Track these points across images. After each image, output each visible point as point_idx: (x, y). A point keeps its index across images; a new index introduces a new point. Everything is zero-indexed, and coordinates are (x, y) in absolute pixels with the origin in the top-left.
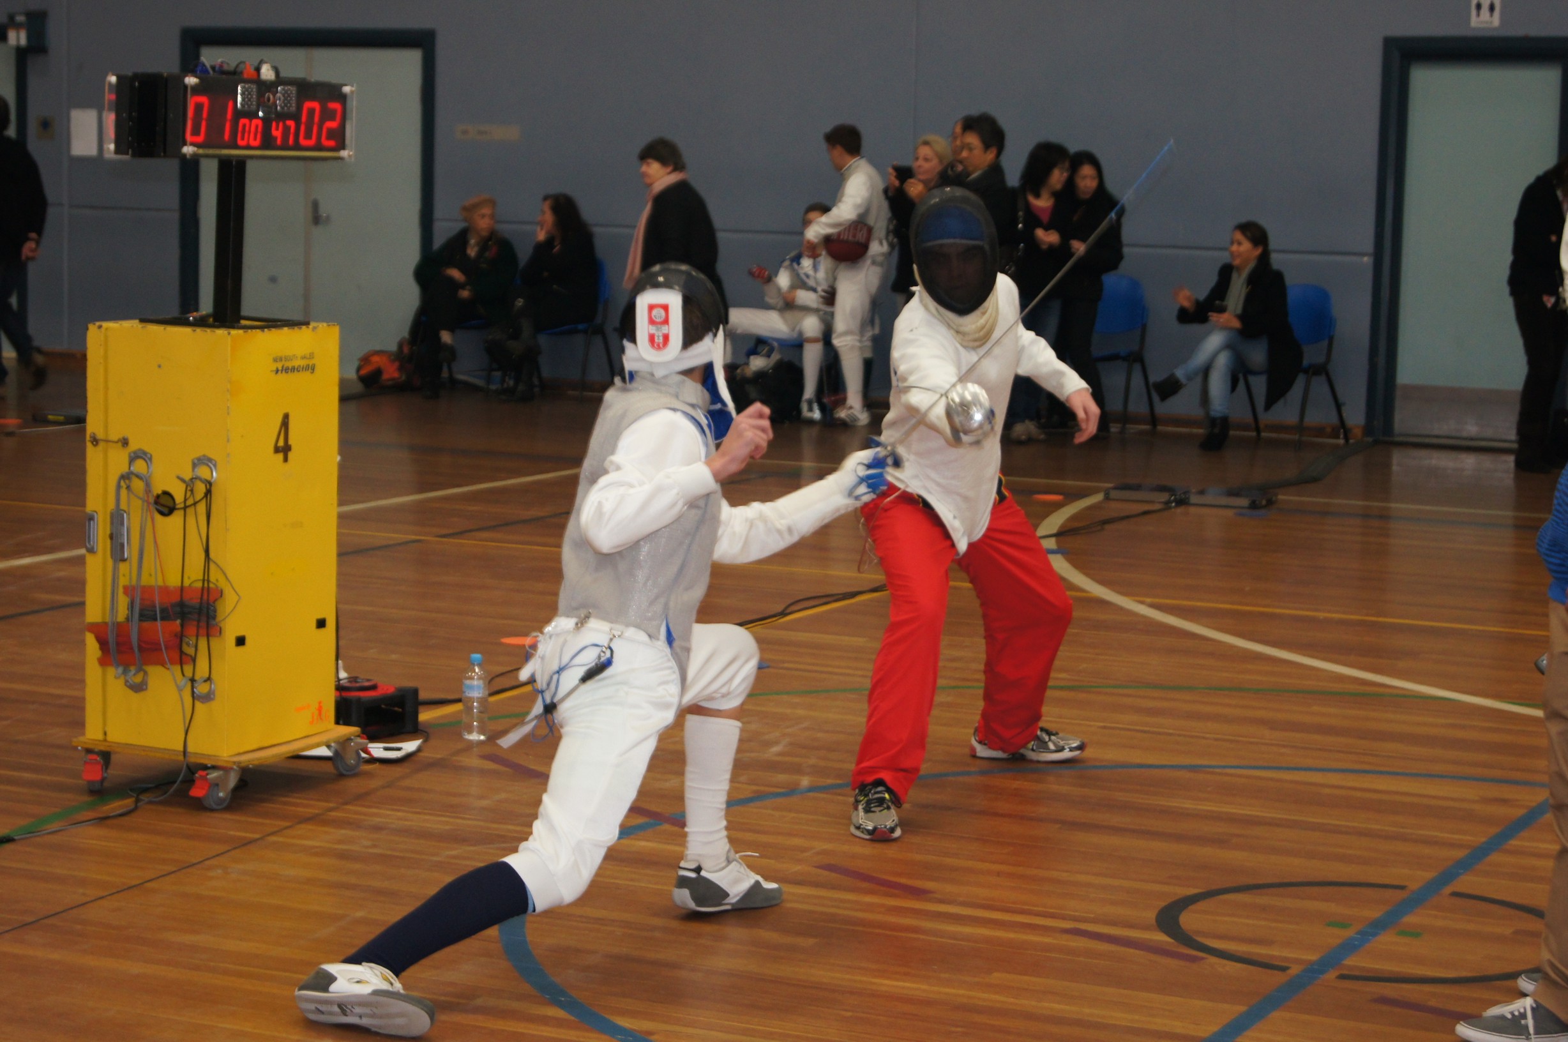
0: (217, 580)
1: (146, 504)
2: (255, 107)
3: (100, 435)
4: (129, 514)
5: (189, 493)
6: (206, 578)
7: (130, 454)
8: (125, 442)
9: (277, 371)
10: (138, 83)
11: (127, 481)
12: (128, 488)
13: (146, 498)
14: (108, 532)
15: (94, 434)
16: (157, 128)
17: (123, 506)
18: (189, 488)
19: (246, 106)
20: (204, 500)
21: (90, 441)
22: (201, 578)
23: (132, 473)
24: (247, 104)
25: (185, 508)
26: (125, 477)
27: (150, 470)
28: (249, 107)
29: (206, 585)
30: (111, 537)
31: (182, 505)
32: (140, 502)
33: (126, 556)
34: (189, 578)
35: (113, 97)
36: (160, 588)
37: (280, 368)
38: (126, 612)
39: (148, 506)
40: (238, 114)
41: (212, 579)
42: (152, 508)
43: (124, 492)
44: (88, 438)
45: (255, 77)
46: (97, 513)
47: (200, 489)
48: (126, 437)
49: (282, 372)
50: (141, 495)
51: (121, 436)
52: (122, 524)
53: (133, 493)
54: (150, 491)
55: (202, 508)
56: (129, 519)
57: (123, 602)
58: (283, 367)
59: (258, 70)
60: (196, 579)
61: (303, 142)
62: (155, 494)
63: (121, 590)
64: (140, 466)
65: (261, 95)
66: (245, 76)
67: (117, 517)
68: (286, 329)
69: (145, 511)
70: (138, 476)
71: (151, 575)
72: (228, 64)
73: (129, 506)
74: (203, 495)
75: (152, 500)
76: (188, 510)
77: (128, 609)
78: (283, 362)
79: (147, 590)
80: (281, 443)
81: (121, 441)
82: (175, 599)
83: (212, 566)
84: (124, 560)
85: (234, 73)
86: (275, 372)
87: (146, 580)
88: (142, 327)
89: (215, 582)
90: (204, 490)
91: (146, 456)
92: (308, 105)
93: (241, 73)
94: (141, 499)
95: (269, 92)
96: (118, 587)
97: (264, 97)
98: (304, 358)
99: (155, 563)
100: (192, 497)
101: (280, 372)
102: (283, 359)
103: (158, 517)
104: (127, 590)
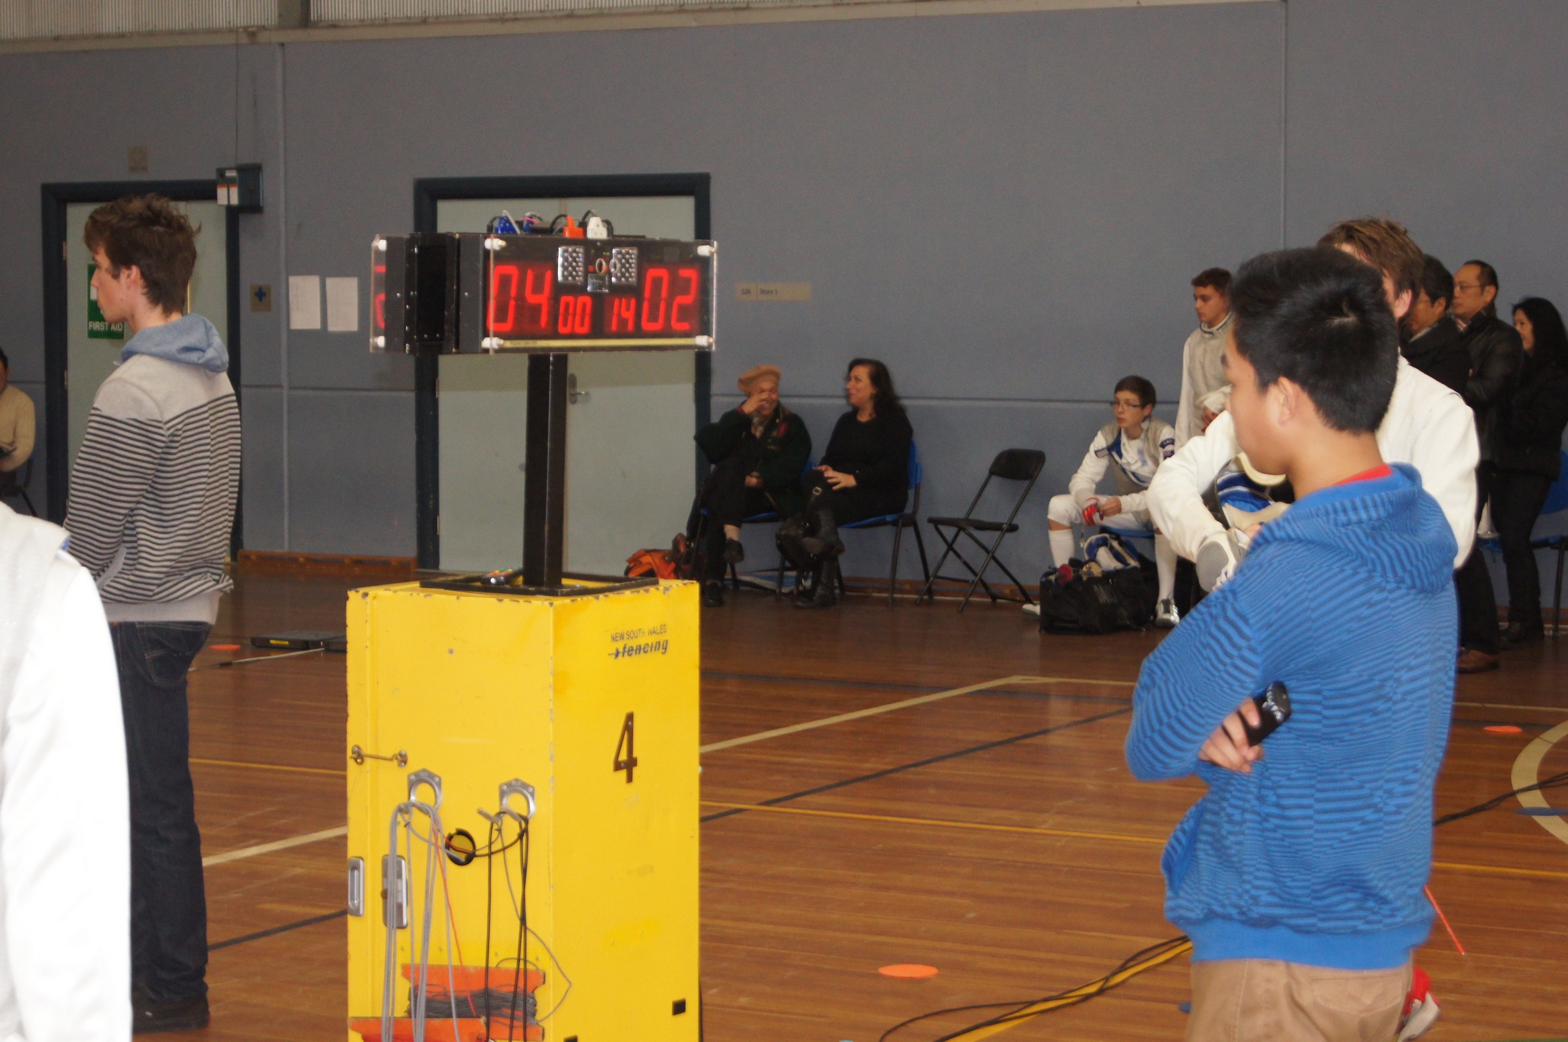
0: (537, 959)
1: (433, 848)
2: (581, 278)
3: (367, 750)
4: (409, 863)
5: (495, 834)
6: (522, 956)
7: (409, 776)
8: (402, 759)
9: (617, 654)
10: (419, 248)
11: (406, 816)
12: (407, 825)
13: (433, 840)
14: (380, 889)
15: (359, 748)
16: (446, 313)
17: (401, 850)
18: (495, 827)
19: (570, 278)
20: (519, 842)
21: (351, 758)
22: (516, 956)
23: (414, 805)
24: (571, 274)
25: (490, 854)
26: (403, 810)
27: (439, 801)
28: (574, 278)
29: (522, 966)
30: (385, 895)
31: (486, 851)
32: (425, 846)
33: (405, 922)
34: (496, 954)
35: (382, 269)
36: (455, 968)
37: (621, 650)
38: (408, 1003)
39: (437, 851)
40: (560, 290)
41: (529, 958)
42: (443, 853)
43: (401, 831)
44: (349, 753)
45: (581, 237)
46: (362, 859)
47: (511, 829)
48: (403, 753)
49: (623, 656)
50: (427, 837)
51: (397, 752)
52: (400, 876)
53: (413, 831)
54: (439, 831)
55: (514, 854)
56: (410, 870)
57: (402, 987)
58: (625, 648)
59: (583, 225)
60: (507, 957)
61: (646, 326)
62: (446, 835)
63: (399, 971)
64: (424, 793)
65: (589, 261)
66: (567, 235)
67: (391, 867)
68: (628, 593)
69: (432, 858)
70: (423, 809)
71: (441, 950)
72: (540, 219)
73: (409, 849)
74: (515, 837)
75: (441, 843)
76: (493, 857)
77: (410, 999)
78: (625, 641)
79: (439, 971)
80: (623, 756)
81: (397, 759)
82: (479, 986)
83: (530, 938)
84: (401, 927)
85: (550, 230)
86: (614, 656)
87: (437, 958)
88: (425, 596)
89: (534, 961)
90: (517, 830)
91: (433, 780)
92: (652, 273)
93: (561, 230)
94: (425, 840)
95: (601, 257)
96: (394, 968)
97: (593, 264)
98: (653, 632)
99: (448, 934)
100: (499, 839)
101: (620, 655)
102: (626, 637)
103: (450, 865)
104: (407, 971)
